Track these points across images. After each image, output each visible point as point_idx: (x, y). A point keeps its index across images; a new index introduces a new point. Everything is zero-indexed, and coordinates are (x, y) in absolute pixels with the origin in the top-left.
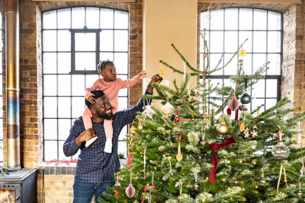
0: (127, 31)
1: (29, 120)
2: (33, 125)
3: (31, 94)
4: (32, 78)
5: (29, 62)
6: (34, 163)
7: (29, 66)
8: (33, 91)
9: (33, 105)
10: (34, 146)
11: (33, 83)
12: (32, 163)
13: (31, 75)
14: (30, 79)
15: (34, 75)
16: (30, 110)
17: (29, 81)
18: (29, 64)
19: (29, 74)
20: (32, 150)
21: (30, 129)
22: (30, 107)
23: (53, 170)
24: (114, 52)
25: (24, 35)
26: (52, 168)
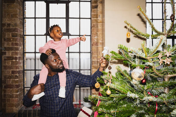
0: (90, 3)
1: (11, 73)
2: (14, 77)
3: (13, 51)
4: (13, 39)
5: (11, 26)
6: (14, 108)
7: (11, 29)
8: (14, 49)
9: (14, 60)
10: (15, 93)
11: (14, 42)
12: (12, 108)
13: (13, 36)
14: (12, 39)
15: (15, 36)
16: (11, 64)
17: (11, 41)
18: (11, 27)
19: (11, 35)
20: (13, 97)
21: (11, 80)
22: (12, 62)
23: (31, 113)
24: (80, 18)
25: (7, 5)
26: (30, 111)
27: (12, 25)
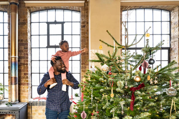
0: (79, 23)
1: (23, 74)
2: (26, 77)
6: (26, 99)
8: (26, 58)
9: (26, 66)
10: (26, 89)
11: (26, 53)
12: (25, 99)
13: (25, 49)
14: (24, 51)
16: (24, 69)
17: (23, 52)
18: (23, 42)
19: (23, 48)
20: (25, 92)
21: (24, 79)
22: (24, 67)
23: (37, 103)
24: (72, 35)
25: (21, 26)
26: (37, 102)
27: (24, 41)
